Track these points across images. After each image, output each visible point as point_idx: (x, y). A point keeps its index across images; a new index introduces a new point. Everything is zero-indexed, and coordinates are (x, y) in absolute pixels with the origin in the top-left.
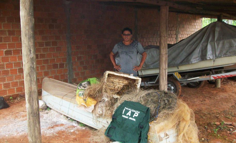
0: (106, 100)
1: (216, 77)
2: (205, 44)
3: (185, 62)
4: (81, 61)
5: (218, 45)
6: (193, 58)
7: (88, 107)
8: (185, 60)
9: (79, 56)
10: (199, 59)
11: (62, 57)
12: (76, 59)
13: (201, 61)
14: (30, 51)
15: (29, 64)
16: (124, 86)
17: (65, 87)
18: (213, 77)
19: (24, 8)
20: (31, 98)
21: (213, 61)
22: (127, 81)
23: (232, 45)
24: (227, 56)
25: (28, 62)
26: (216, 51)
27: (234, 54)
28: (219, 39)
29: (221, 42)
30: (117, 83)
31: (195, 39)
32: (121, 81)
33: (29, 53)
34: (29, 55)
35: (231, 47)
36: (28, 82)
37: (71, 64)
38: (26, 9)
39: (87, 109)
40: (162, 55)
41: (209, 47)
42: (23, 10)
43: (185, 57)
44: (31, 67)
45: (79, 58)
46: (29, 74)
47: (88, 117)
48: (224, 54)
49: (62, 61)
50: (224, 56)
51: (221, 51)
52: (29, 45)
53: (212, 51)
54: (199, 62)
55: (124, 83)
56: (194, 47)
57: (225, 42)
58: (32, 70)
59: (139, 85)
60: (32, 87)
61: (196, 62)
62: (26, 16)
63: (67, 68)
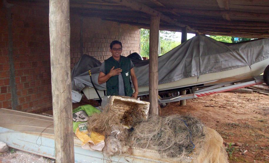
0: (118, 133)
1: (199, 95)
2: (189, 60)
3: (166, 80)
4: (25, 82)
5: (203, 61)
6: (176, 74)
7: (96, 144)
8: (166, 78)
9: (24, 75)
10: (182, 76)
11: (4, 79)
12: (20, 81)
13: (184, 78)
14: (67, 74)
15: (65, 94)
16: (126, 113)
17: (35, 119)
18: (197, 95)
19: (60, 11)
20: (67, 144)
21: (197, 78)
22: (128, 107)
23: (218, 61)
24: (212, 72)
25: (64, 91)
26: (201, 67)
27: (219, 70)
28: (204, 54)
29: (207, 58)
30: (117, 110)
31: (176, 54)
32: (121, 108)
33: (66, 78)
34: (66, 81)
35: (217, 62)
36: (63, 120)
37: (15, 87)
38: (63, 12)
39: (93, 148)
40: (153, 73)
41: (194, 63)
42: (59, 12)
43: (165, 74)
44: (68, 98)
45: (24, 79)
46: (65, 109)
47: (92, 157)
48: (209, 70)
49: (4, 84)
50: (209, 72)
51: (206, 67)
52: (66, 66)
53: (197, 67)
54: (181, 79)
55: (126, 109)
56: (176, 63)
57: (211, 57)
58: (69, 103)
59: (147, 110)
60: (69, 128)
61: (179, 79)
62: (62, 23)
63: (10, 92)
